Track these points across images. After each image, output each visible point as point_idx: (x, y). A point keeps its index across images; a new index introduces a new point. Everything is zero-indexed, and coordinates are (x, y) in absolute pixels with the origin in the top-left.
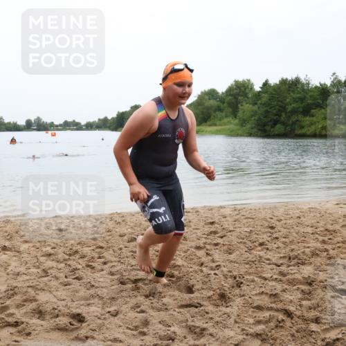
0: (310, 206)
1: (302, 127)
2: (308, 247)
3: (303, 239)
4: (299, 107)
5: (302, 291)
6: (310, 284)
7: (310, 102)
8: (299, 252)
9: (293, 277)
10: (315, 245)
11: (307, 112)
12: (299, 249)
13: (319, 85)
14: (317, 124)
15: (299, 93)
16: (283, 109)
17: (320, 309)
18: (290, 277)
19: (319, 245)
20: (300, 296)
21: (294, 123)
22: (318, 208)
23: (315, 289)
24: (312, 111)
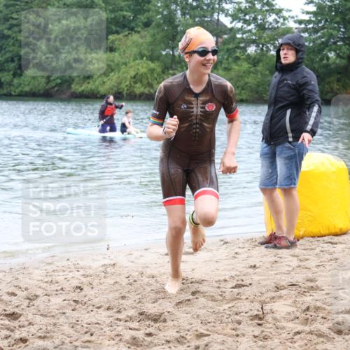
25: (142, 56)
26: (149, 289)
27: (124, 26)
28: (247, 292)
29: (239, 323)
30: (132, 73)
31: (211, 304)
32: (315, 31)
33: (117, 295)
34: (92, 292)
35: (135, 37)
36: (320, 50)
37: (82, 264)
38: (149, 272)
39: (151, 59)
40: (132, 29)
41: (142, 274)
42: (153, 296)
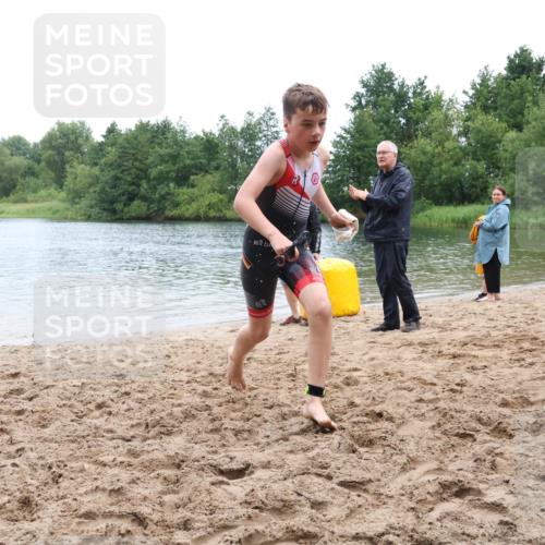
0: (189, 337)
1: (177, 205)
2: (179, 405)
3: (172, 391)
4: (170, 171)
5: (165, 478)
6: (179, 466)
7: (188, 162)
8: (163, 414)
9: (151, 456)
10: (190, 400)
11: (183, 179)
12: (162, 410)
13: (202, 135)
14: (201, 199)
15: (169, 146)
16: (143, 174)
17: (191, 506)
18: (145, 457)
19: (197, 400)
20: (160, 488)
21: (163, 198)
22: (202, 339)
23: (185, 474)
24: (192, 177)
25: (214, 190)
26: (216, 356)
27: (201, 170)
28: (286, 357)
29: (279, 379)
30: (207, 203)
31: (260, 366)
32: (334, 172)
33: (194, 361)
34: (177, 359)
35: (209, 177)
36: (338, 186)
37: (171, 339)
38: (217, 344)
39: (221, 192)
40: (207, 172)
41: (212, 346)
42: (220, 361)
